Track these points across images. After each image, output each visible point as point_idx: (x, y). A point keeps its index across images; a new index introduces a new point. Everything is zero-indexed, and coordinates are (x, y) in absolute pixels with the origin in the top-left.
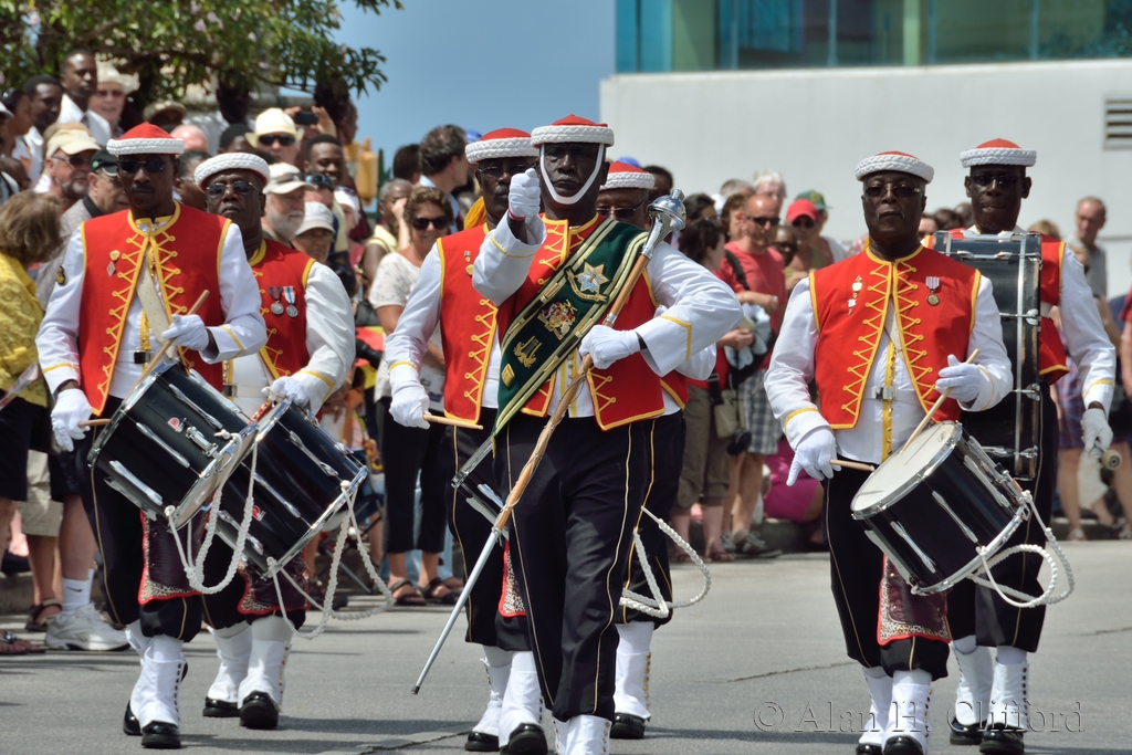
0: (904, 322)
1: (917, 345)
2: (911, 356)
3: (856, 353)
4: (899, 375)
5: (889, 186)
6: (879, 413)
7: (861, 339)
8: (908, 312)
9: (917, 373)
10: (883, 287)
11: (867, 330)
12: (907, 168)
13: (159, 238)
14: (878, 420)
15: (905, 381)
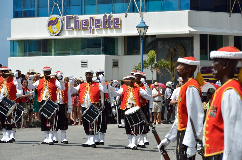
0: (89, 90)
1: (91, 93)
2: (90, 94)
3: (84, 94)
5: (88, 74)
6: (86, 101)
7: (84, 92)
8: (90, 89)
9: (90, 96)
12: (90, 72)
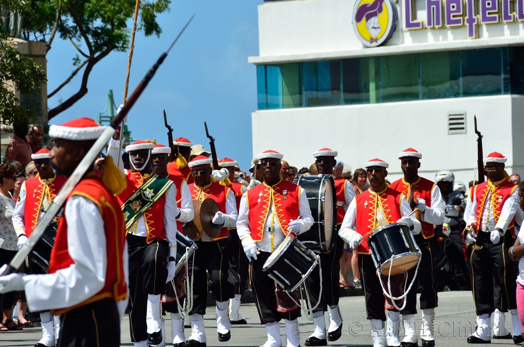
0: (276, 206)
1: (281, 213)
2: (279, 216)
3: (261, 217)
4: (276, 223)
5: (268, 162)
6: (270, 236)
7: (263, 212)
8: (277, 202)
9: (281, 222)
10: (269, 195)
11: (264, 209)
12: (273, 157)
13: (49, 185)
14: (269, 238)
15: (278, 225)
